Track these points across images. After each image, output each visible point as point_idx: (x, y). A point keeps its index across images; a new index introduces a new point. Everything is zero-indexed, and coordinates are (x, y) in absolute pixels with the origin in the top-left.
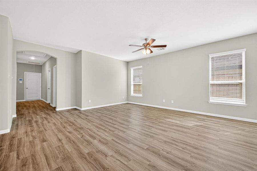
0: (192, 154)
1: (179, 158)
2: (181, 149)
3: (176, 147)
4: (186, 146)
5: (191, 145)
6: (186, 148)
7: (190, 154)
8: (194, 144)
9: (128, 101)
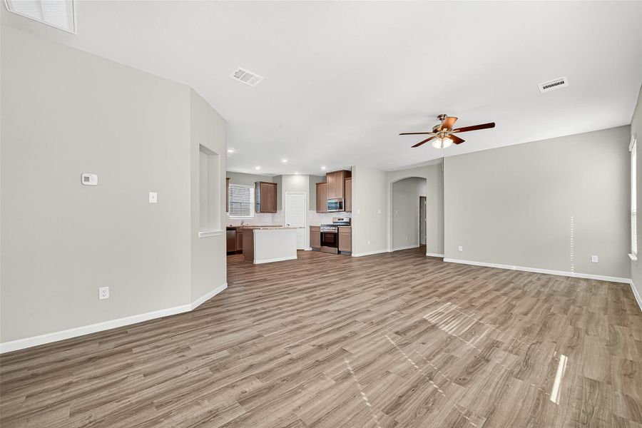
9: (630, 277)
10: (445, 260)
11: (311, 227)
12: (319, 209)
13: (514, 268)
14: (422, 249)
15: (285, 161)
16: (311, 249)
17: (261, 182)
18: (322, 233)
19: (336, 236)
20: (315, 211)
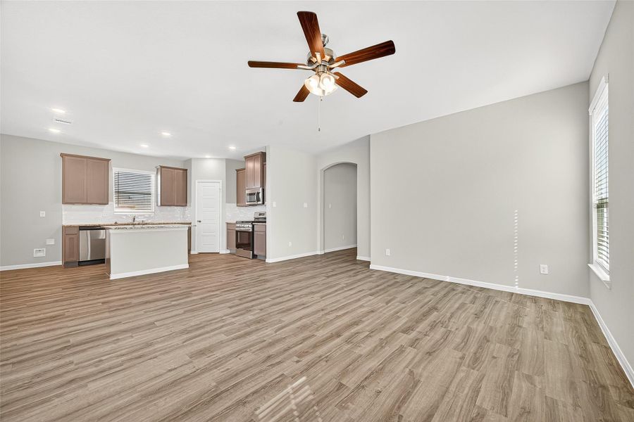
0: (72, 367)
1: (89, 348)
2: (103, 358)
3: (119, 353)
4: (98, 368)
5: (91, 379)
6: (96, 366)
7: (76, 364)
8: (87, 386)
9: (589, 296)
10: (372, 267)
11: (227, 224)
12: (239, 202)
13: (448, 279)
14: (354, 251)
15: (166, 134)
16: (228, 252)
17: (162, 167)
18: (237, 232)
19: (251, 235)
20: (236, 204)
